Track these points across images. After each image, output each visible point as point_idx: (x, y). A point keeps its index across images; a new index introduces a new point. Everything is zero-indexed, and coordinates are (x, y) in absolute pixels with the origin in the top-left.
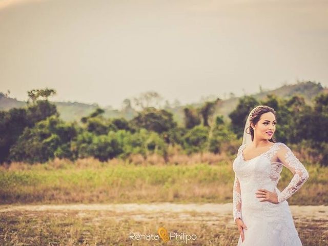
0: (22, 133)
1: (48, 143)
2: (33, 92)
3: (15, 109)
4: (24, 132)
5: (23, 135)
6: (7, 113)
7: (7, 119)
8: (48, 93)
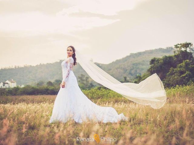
0: (169, 72)
1: (184, 77)
2: (178, 45)
3: (166, 57)
4: (170, 71)
5: (169, 73)
6: (161, 59)
7: (161, 63)
8: (187, 45)
